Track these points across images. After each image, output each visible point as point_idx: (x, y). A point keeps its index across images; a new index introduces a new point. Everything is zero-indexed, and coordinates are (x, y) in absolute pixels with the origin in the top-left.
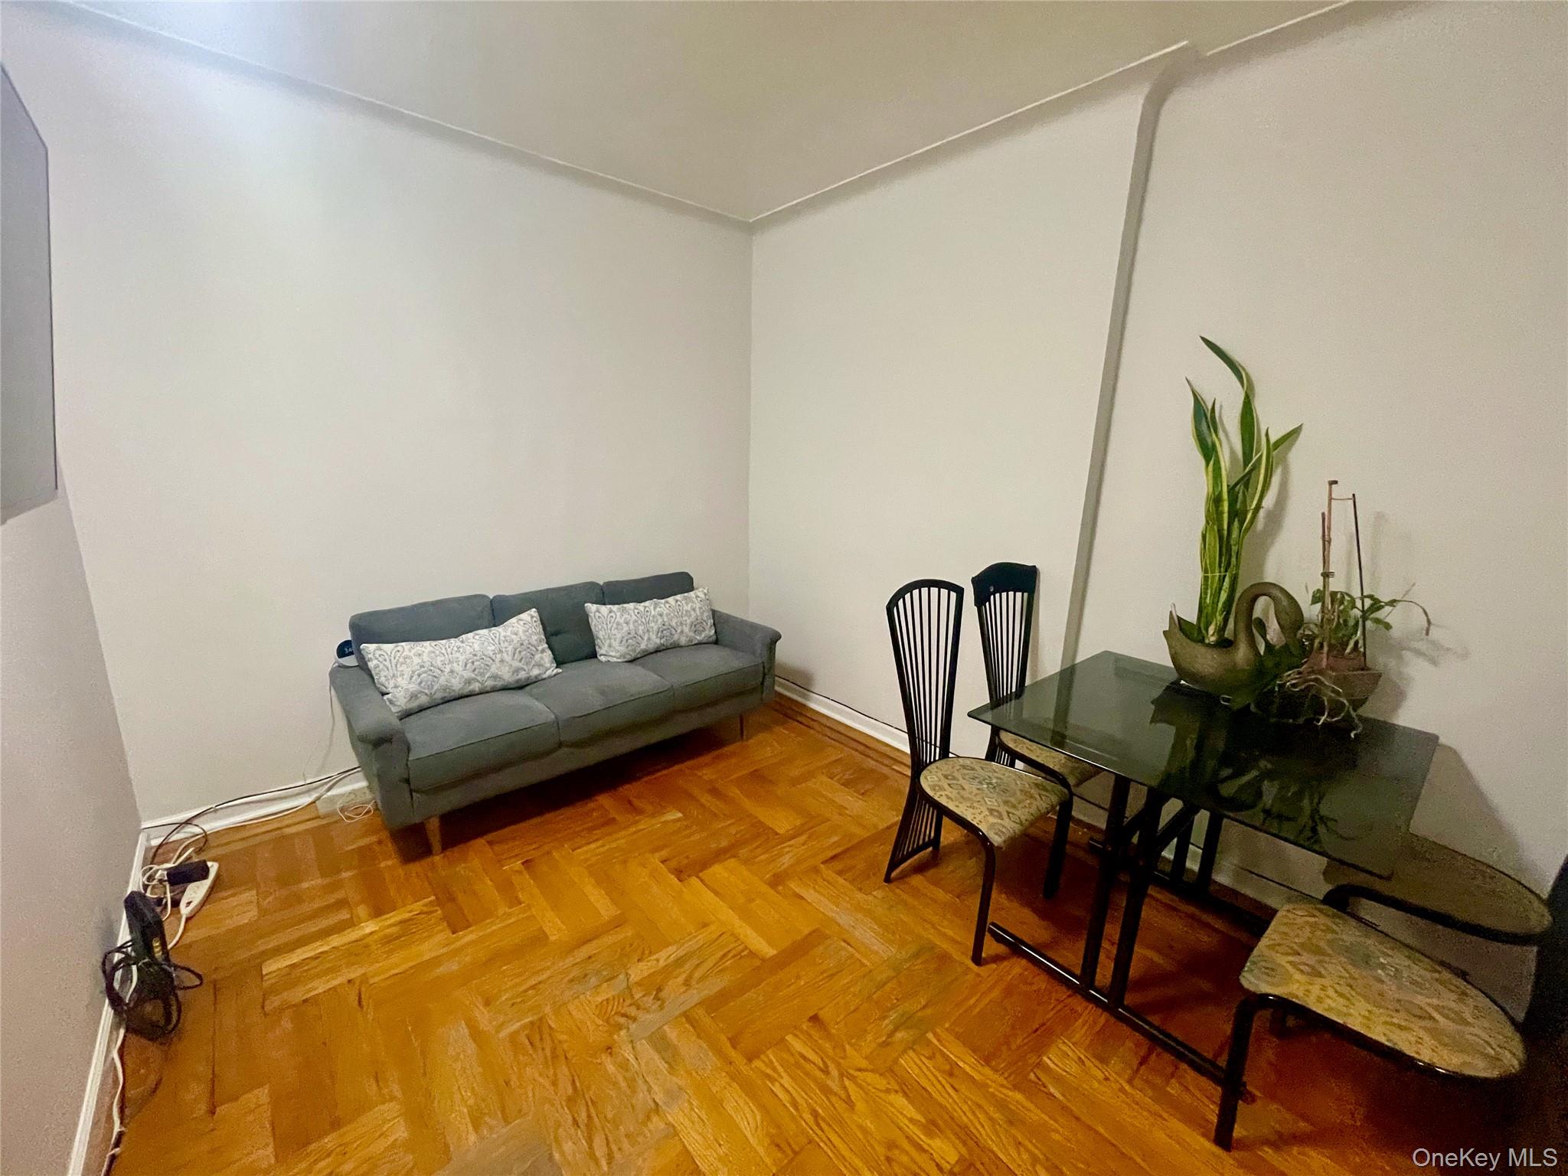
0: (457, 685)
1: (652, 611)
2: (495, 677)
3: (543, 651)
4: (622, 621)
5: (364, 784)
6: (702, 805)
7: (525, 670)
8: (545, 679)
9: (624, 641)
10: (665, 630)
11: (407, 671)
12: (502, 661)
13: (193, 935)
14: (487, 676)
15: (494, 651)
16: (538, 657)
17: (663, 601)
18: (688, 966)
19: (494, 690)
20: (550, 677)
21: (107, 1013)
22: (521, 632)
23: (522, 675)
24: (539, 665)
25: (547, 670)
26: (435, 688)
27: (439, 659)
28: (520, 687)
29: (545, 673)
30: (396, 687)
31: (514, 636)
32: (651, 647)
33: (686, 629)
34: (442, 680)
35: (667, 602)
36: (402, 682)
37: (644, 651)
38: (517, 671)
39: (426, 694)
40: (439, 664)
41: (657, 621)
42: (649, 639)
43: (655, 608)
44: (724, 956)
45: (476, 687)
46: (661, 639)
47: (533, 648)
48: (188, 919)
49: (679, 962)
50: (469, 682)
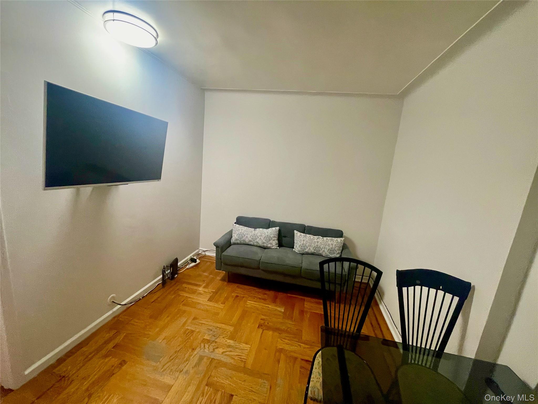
0: (247, 241)
1: (316, 239)
2: (257, 242)
3: (274, 240)
4: (302, 239)
5: (215, 255)
6: (293, 313)
7: (266, 244)
8: (272, 249)
9: (300, 247)
10: (317, 248)
11: (237, 232)
12: (260, 239)
13: (185, 272)
14: (255, 241)
15: (259, 235)
16: (271, 241)
17: (322, 238)
18: (230, 349)
19: (256, 246)
20: (273, 249)
21: (161, 276)
22: (269, 233)
23: (265, 245)
24: (271, 244)
25: (273, 246)
26: (242, 240)
27: (245, 232)
28: (265, 248)
29: (272, 247)
30: (234, 236)
31: (266, 233)
32: (310, 252)
33: (326, 251)
34: (244, 238)
35: (323, 239)
36: (235, 235)
37: (307, 252)
38: (264, 243)
39: (239, 240)
40: (245, 234)
41: (315, 244)
42: (310, 249)
43: (317, 239)
44: (239, 355)
45: (252, 243)
46: (315, 250)
47: (271, 238)
48: (187, 269)
49: (229, 346)
50: (250, 241)
